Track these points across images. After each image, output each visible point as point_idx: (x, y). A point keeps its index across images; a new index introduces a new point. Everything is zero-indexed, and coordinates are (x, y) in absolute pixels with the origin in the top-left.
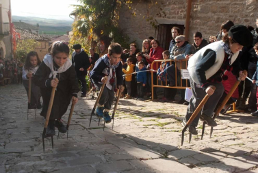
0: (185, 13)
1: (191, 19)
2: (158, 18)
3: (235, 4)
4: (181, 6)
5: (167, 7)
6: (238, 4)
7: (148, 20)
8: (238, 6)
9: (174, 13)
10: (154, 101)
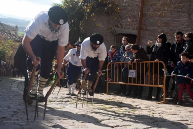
0: (137, 25)
1: (142, 31)
2: (116, 29)
3: (174, 21)
4: (135, 20)
5: (124, 20)
6: (176, 21)
7: (108, 30)
8: (176, 22)
9: (129, 25)
10: (108, 94)
